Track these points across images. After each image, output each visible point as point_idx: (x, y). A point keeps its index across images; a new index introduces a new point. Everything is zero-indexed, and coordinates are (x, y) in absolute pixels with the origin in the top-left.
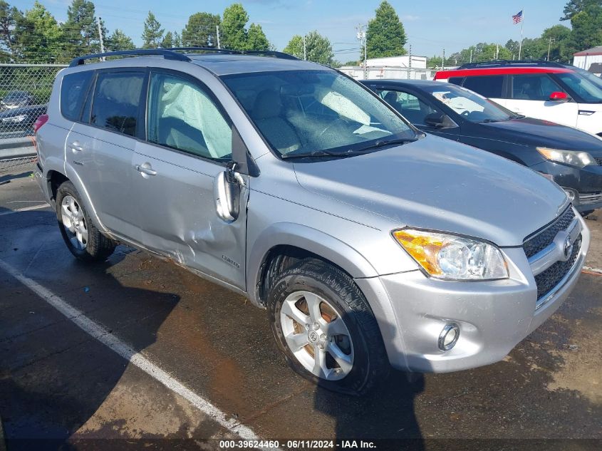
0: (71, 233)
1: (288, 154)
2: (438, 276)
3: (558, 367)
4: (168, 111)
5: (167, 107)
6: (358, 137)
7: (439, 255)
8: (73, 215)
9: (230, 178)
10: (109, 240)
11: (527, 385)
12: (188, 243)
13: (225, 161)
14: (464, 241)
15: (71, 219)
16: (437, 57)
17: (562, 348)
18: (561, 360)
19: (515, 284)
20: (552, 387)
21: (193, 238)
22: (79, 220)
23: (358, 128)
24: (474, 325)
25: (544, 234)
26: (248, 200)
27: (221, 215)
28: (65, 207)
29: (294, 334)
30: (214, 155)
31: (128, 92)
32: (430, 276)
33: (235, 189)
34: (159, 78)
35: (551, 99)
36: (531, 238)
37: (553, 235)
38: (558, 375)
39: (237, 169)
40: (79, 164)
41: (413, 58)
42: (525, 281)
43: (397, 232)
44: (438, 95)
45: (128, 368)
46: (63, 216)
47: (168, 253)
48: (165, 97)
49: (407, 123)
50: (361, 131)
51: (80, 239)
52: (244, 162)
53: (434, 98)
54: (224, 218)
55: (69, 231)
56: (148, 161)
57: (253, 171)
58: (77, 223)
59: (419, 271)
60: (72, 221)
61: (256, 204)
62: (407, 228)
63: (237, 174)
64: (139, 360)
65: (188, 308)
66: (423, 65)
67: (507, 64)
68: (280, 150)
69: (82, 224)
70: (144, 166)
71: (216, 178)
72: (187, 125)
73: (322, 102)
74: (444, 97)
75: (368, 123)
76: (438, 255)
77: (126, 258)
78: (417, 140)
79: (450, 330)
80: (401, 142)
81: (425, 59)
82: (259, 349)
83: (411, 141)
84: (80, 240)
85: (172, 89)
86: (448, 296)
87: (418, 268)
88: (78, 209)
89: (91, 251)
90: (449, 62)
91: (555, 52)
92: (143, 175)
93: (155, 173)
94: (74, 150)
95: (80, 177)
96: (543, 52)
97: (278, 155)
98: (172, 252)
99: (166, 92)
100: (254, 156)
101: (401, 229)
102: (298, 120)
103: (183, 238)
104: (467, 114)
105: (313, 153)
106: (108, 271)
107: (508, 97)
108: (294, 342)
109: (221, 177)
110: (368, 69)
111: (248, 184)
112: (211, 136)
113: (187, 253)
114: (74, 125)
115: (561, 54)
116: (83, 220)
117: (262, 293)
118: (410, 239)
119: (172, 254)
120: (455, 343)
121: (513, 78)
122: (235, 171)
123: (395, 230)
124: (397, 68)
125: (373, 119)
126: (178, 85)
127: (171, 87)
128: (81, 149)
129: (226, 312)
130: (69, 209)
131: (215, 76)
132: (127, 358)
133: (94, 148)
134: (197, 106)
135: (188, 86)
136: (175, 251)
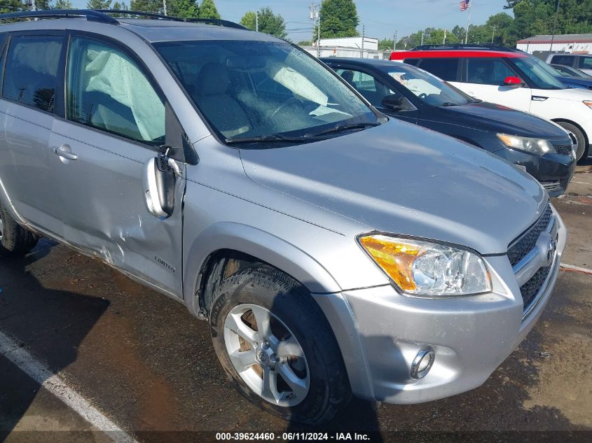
1: (234, 137)
2: (411, 291)
3: (533, 381)
4: (94, 84)
5: (92, 79)
6: (316, 120)
7: (414, 267)
9: (162, 165)
11: (501, 403)
12: (116, 240)
13: (157, 144)
14: (441, 248)
16: (387, 40)
17: (534, 357)
18: (535, 371)
19: (500, 299)
20: (527, 405)
21: (121, 235)
23: (314, 109)
24: (452, 348)
25: (527, 238)
26: (185, 192)
27: (151, 210)
29: (240, 351)
30: (147, 138)
31: (45, 58)
32: (403, 292)
33: (169, 179)
34: (81, 44)
35: (505, 84)
36: (515, 243)
37: (536, 237)
38: (533, 390)
39: (172, 154)
41: (365, 39)
42: (510, 296)
43: (363, 238)
44: (396, 76)
45: (38, 395)
47: (94, 250)
48: (89, 67)
49: (368, 106)
50: (318, 112)
52: (179, 146)
53: (392, 79)
54: (155, 214)
56: (68, 143)
57: (191, 157)
59: (390, 286)
61: (194, 197)
62: (375, 233)
63: (171, 161)
64: (55, 384)
65: (117, 313)
66: (375, 47)
67: (460, 47)
68: (224, 133)
70: (62, 149)
71: (145, 164)
72: (114, 101)
73: (275, 79)
74: (402, 78)
75: (326, 104)
76: (412, 266)
77: (52, 251)
78: (380, 124)
79: (424, 355)
80: (362, 127)
81: (376, 41)
82: (199, 365)
83: (375, 125)
85: (98, 58)
86: (424, 316)
87: (388, 282)
89: (9, 245)
90: (400, 45)
91: (499, 39)
92: (62, 159)
93: (75, 157)
96: (487, 38)
97: (221, 138)
98: (99, 250)
99: (91, 61)
100: (192, 139)
101: (368, 235)
102: (247, 97)
103: (109, 235)
104: (423, 97)
105: (264, 137)
106: (28, 268)
107: (464, 81)
108: (239, 360)
109: (151, 165)
110: (321, 48)
111: (184, 173)
112: (142, 113)
113: (114, 251)
115: (504, 41)
117: (202, 303)
118: (379, 246)
119: (98, 252)
120: (429, 369)
121: (468, 61)
122: (168, 156)
123: (361, 235)
124: (350, 49)
125: (331, 99)
126: (104, 53)
127: (97, 55)
129: (162, 317)
131: (147, 43)
132: (39, 381)
134: (126, 78)
135: (115, 55)
136: (101, 248)
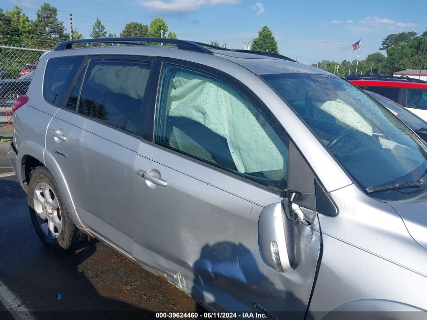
0: (42, 220)
4: (176, 109)
5: (174, 104)
8: (46, 202)
10: (85, 235)
15: (43, 205)
21: (210, 270)
22: (53, 210)
28: (38, 192)
39: (298, 200)
40: (62, 154)
46: (35, 201)
47: (164, 272)
51: (51, 227)
52: (310, 192)
55: (39, 217)
56: (157, 168)
58: (50, 211)
60: (44, 208)
63: (295, 206)
69: (55, 214)
70: (150, 174)
84: (52, 229)
85: (185, 85)
88: (53, 197)
89: (64, 244)
92: (148, 183)
93: (165, 184)
94: (56, 139)
95: (61, 167)
96: (367, 70)
97: (361, 187)
98: (172, 274)
99: (175, 88)
103: (191, 264)
106: (81, 268)
112: (242, 146)
114: (58, 111)
115: (379, 72)
116: (58, 209)
119: (170, 276)
122: (293, 202)
126: (196, 81)
128: (65, 138)
130: (42, 194)
131: (255, 74)
133: (82, 140)
134: (224, 111)
135: (211, 84)
136: (175, 273)
